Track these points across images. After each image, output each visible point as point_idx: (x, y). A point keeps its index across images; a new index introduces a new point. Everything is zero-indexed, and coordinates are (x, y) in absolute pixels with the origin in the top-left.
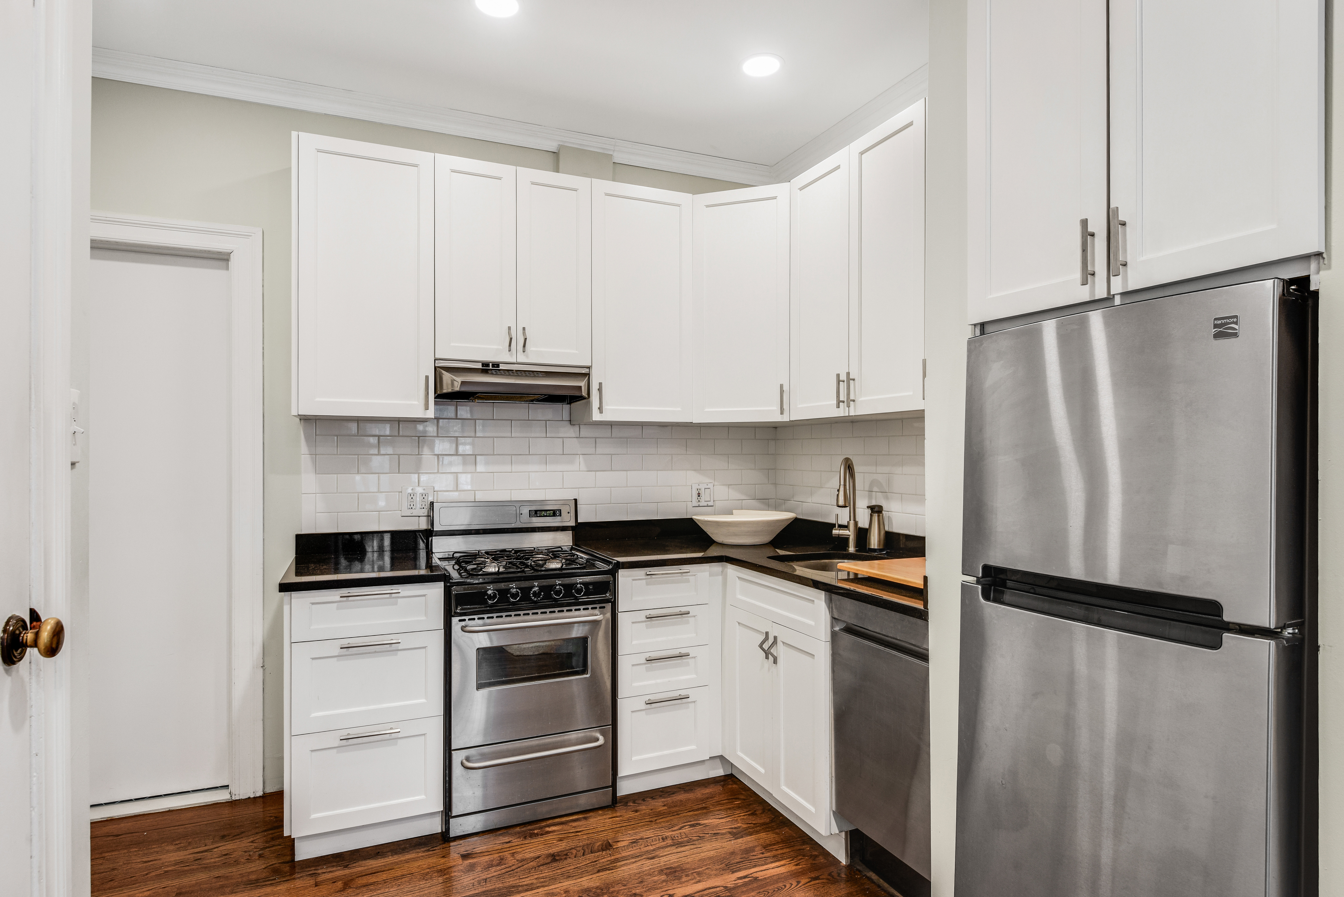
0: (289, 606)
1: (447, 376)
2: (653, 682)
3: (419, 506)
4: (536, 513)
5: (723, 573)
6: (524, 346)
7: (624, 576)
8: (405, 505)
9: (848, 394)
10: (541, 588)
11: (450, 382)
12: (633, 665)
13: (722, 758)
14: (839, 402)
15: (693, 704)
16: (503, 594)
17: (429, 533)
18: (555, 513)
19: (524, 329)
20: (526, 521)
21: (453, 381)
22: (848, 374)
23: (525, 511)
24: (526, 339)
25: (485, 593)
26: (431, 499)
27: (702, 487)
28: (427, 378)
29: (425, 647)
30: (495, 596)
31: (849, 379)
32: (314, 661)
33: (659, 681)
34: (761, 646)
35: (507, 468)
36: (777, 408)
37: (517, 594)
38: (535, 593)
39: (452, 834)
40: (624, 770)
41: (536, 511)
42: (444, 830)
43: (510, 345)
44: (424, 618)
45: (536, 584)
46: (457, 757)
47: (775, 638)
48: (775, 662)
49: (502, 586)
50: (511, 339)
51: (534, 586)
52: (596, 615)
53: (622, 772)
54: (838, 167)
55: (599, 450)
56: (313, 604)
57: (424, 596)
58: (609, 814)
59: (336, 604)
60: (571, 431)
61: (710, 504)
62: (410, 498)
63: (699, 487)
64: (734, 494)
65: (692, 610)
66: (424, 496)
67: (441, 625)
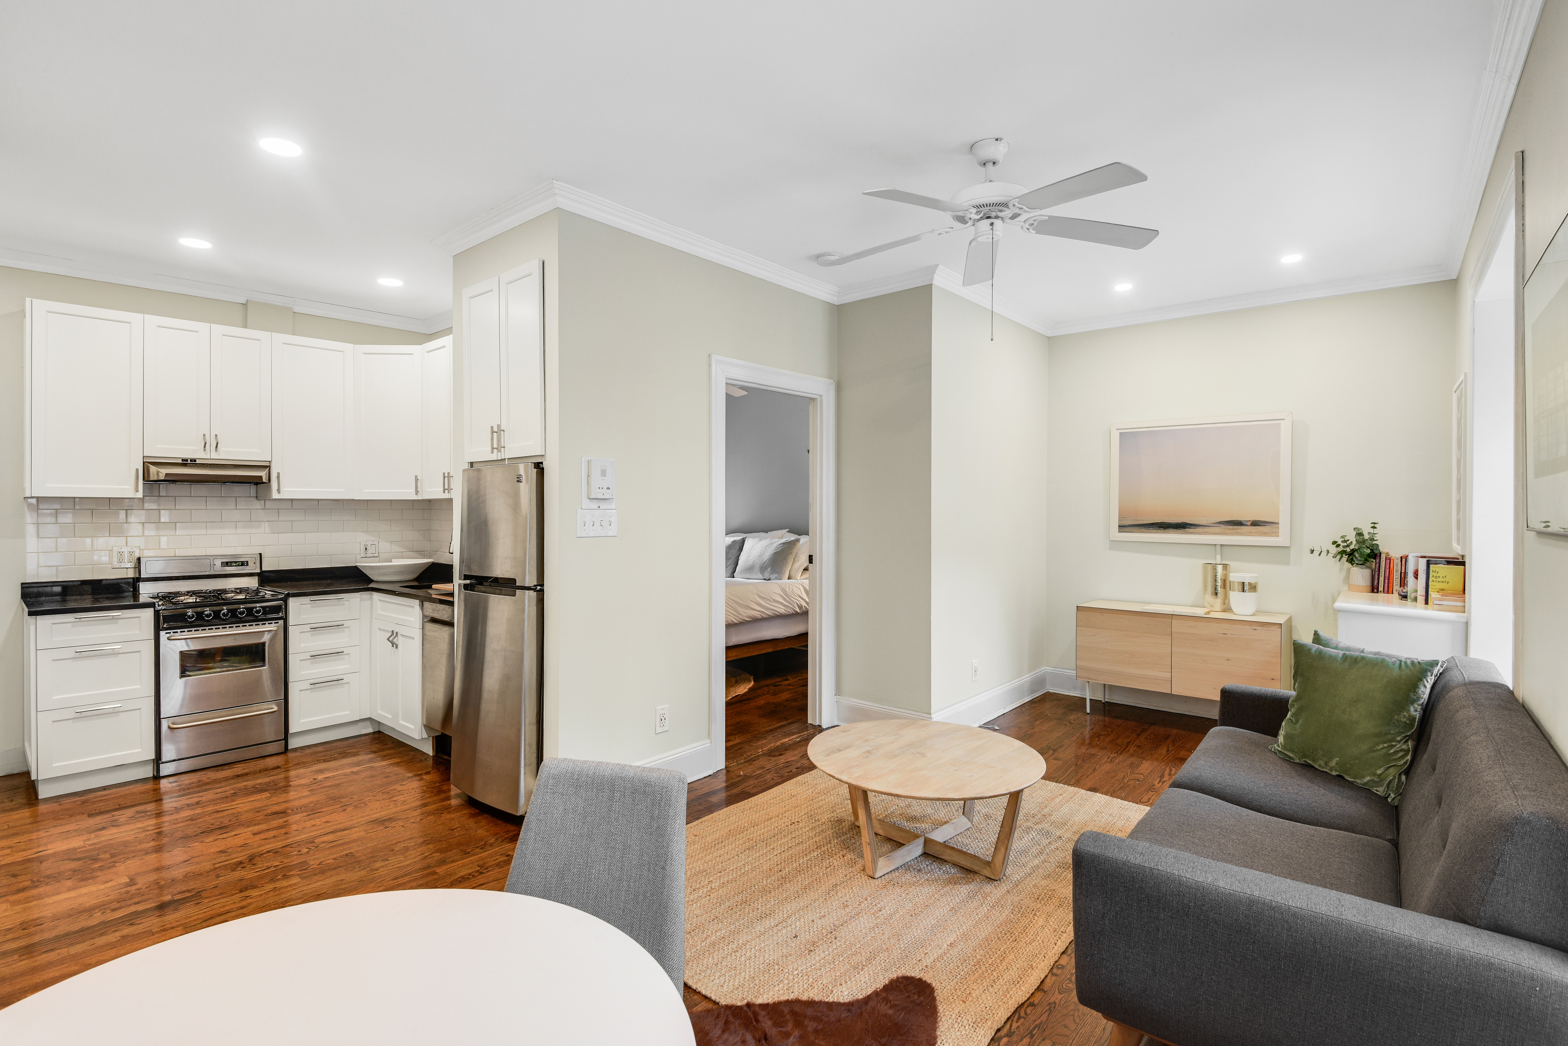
0: (34, 626)
1: (153, 469)
2: (317, 671)
3: (126, 560)
4: (227, 564)
5: (371, 599)
6: (217, 447)
7: (293, 603)
8: (115, 559)
9: (449, 486)
10: (229, 610)
11: (156, 473)
12: (301, 660)
13: (370, 719)
14: (444, 490)
15: (347, 685)
16: (200, 616)
17: (137, 580)
18: (243, 564)
19: (216, 435)
20: (218, 569)
21: (158, 473)
22: (449, 473)
23: (218, 563)
24: (217, 443)
25: (185, 614)
26: (137, 555)
27: (369, 543)
28: (137, 470)
29: (139, 652)
30: (193, 616)
31: (449, 477)
32: (54, 662)
33: (321, 670)
34: (388, 639)
35: (204, 532)
36: (413, 491)
37: (210, 615)
38: (224, 614)
39: (162, 774)
40: (294, 727)
41: (227, 563)
42: (155, 775)
43: (205, 447)
44: (139, 632)
45: (225, 608)
46: (165, 725)
47: (397, 633)
48: (397, 647)
49: (199, 609)
50: (206, 443)
51: (224, 609)
52: (272, 627)
53: (292, 729)
54: (444, 347)
55: (281, 518)
56: (53, 624)
57: (139, 617)
58: (283, 756)
59: (71, 624)
60: (258, 505)
61: (375, 555)
62: (119, 555)
63: (366, 544)
64: (396, 548)
65: (346, 624)
66: (131, 553)
67: (152, 636)
